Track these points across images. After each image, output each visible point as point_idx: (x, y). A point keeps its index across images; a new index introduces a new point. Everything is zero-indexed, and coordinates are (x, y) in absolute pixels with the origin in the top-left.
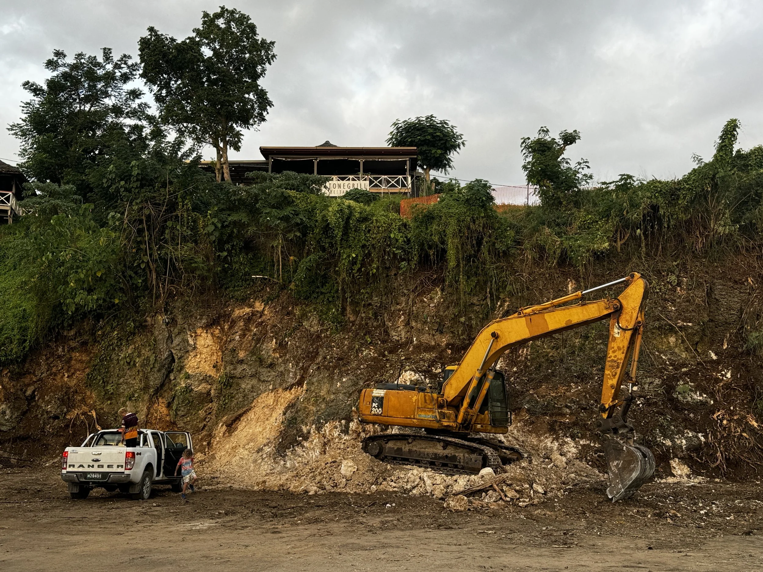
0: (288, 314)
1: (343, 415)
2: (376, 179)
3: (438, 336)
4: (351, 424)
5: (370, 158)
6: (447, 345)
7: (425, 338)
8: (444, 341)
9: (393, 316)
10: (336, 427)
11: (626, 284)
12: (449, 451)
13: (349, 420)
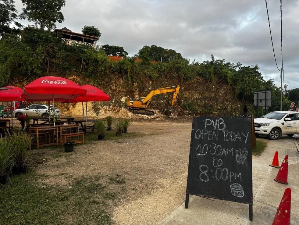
0: (85, 80)
1: (108, 104)
2: (87, 44)
3: (123, 89)
4: (111, 107)
5: (86, 38)
6: (125, 91)
7: (120, 89)
8: (124, 90)
9: (112, 84)
10: (107, 107)
11: (177, 87)
12: (146, 112)
13: (110, 106)
